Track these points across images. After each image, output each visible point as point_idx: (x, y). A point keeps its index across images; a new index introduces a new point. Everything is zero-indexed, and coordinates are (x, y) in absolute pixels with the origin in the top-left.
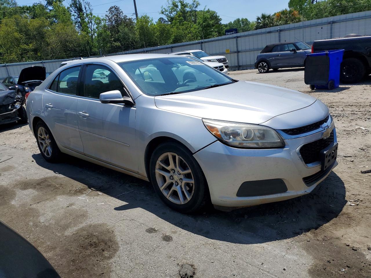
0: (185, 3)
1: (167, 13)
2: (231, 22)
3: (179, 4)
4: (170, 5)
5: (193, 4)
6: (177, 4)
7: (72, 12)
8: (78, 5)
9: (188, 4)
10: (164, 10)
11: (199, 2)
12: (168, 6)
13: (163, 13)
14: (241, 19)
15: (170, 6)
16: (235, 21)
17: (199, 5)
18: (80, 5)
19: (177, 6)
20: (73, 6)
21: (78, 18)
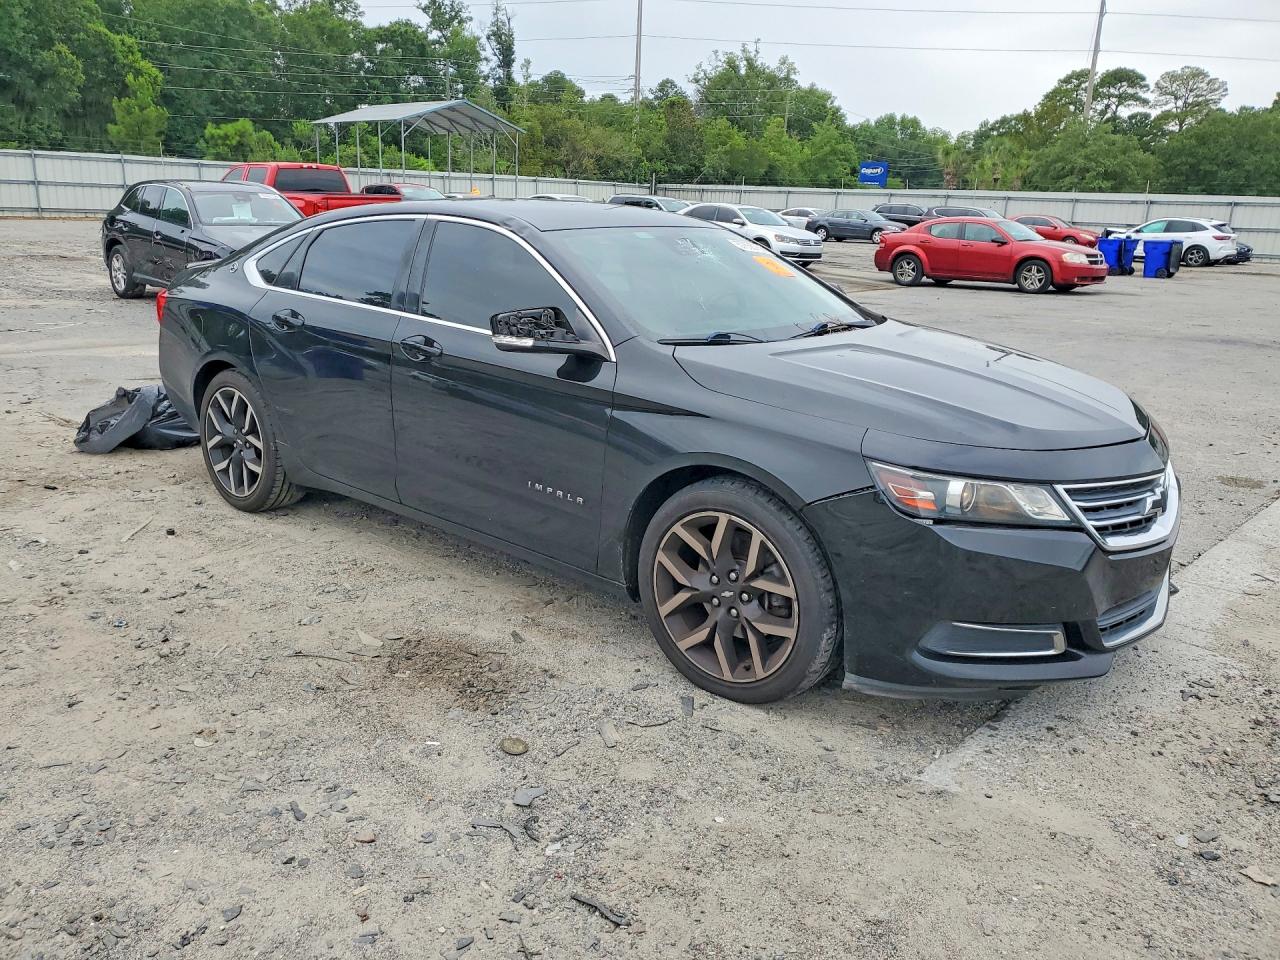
0: (759, 63)
2: (868, 120)
3: (743, 65)
4: (720, 64)
5: (780, 70)
6: (737, 63)
7: (484, 50)
8: (504, 37)
9: (768, 68)
11: (795, 66)
12: (714, 64)
13: (697, 80)
14: (898, 118)
15: (717, 67)
16: (879, 123)
17: (795, 73)
18: (510, 37)
19: (736, 69)
20: (491, 36)
21: (499, 66)
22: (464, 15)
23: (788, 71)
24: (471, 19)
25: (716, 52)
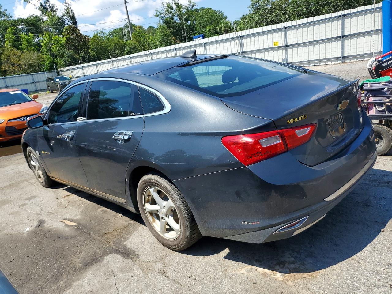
1: (162, 15)
3: (175, 6)
4: (166, 8)
5: (189, 5)
6: (171, 6)
8: (71, 14)
9: (183, 5)
10: (158, 13)
11: (195, 3)
12: (162, 8)
13: (158, 16)
17: (196, 5)
18: (73, 13)
19: (172, 8)
20: (66, 15)
22: (55, 8)
23: (193, 5)
24: (58, 9)
25: (163, 3)
